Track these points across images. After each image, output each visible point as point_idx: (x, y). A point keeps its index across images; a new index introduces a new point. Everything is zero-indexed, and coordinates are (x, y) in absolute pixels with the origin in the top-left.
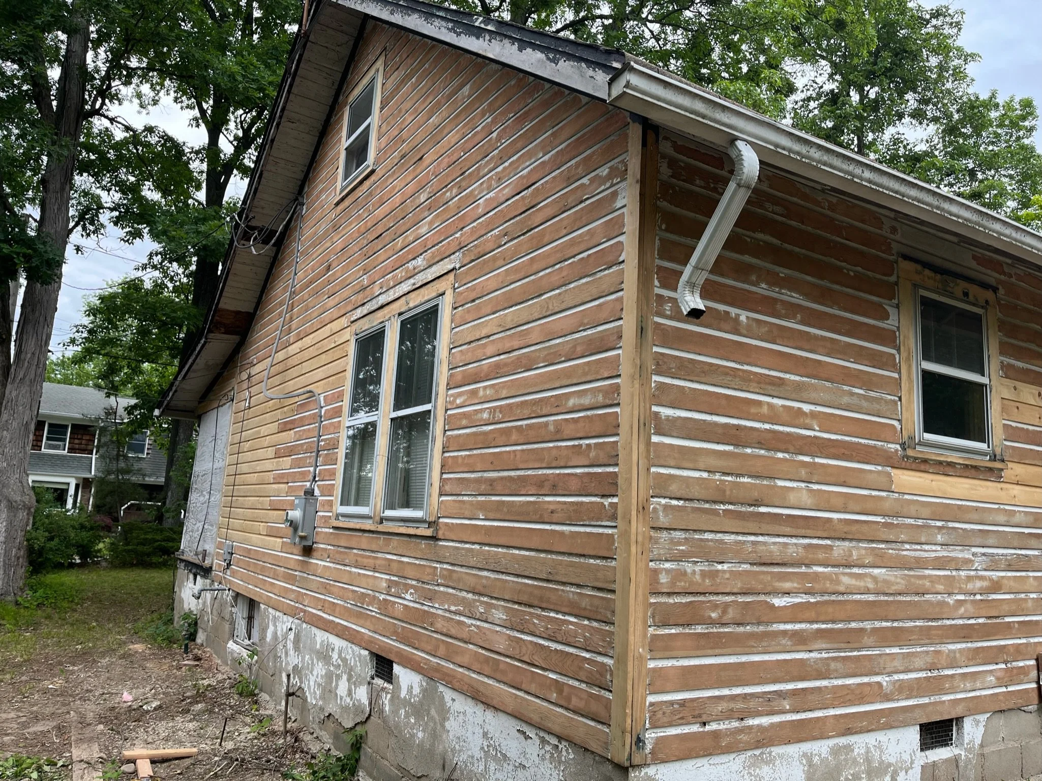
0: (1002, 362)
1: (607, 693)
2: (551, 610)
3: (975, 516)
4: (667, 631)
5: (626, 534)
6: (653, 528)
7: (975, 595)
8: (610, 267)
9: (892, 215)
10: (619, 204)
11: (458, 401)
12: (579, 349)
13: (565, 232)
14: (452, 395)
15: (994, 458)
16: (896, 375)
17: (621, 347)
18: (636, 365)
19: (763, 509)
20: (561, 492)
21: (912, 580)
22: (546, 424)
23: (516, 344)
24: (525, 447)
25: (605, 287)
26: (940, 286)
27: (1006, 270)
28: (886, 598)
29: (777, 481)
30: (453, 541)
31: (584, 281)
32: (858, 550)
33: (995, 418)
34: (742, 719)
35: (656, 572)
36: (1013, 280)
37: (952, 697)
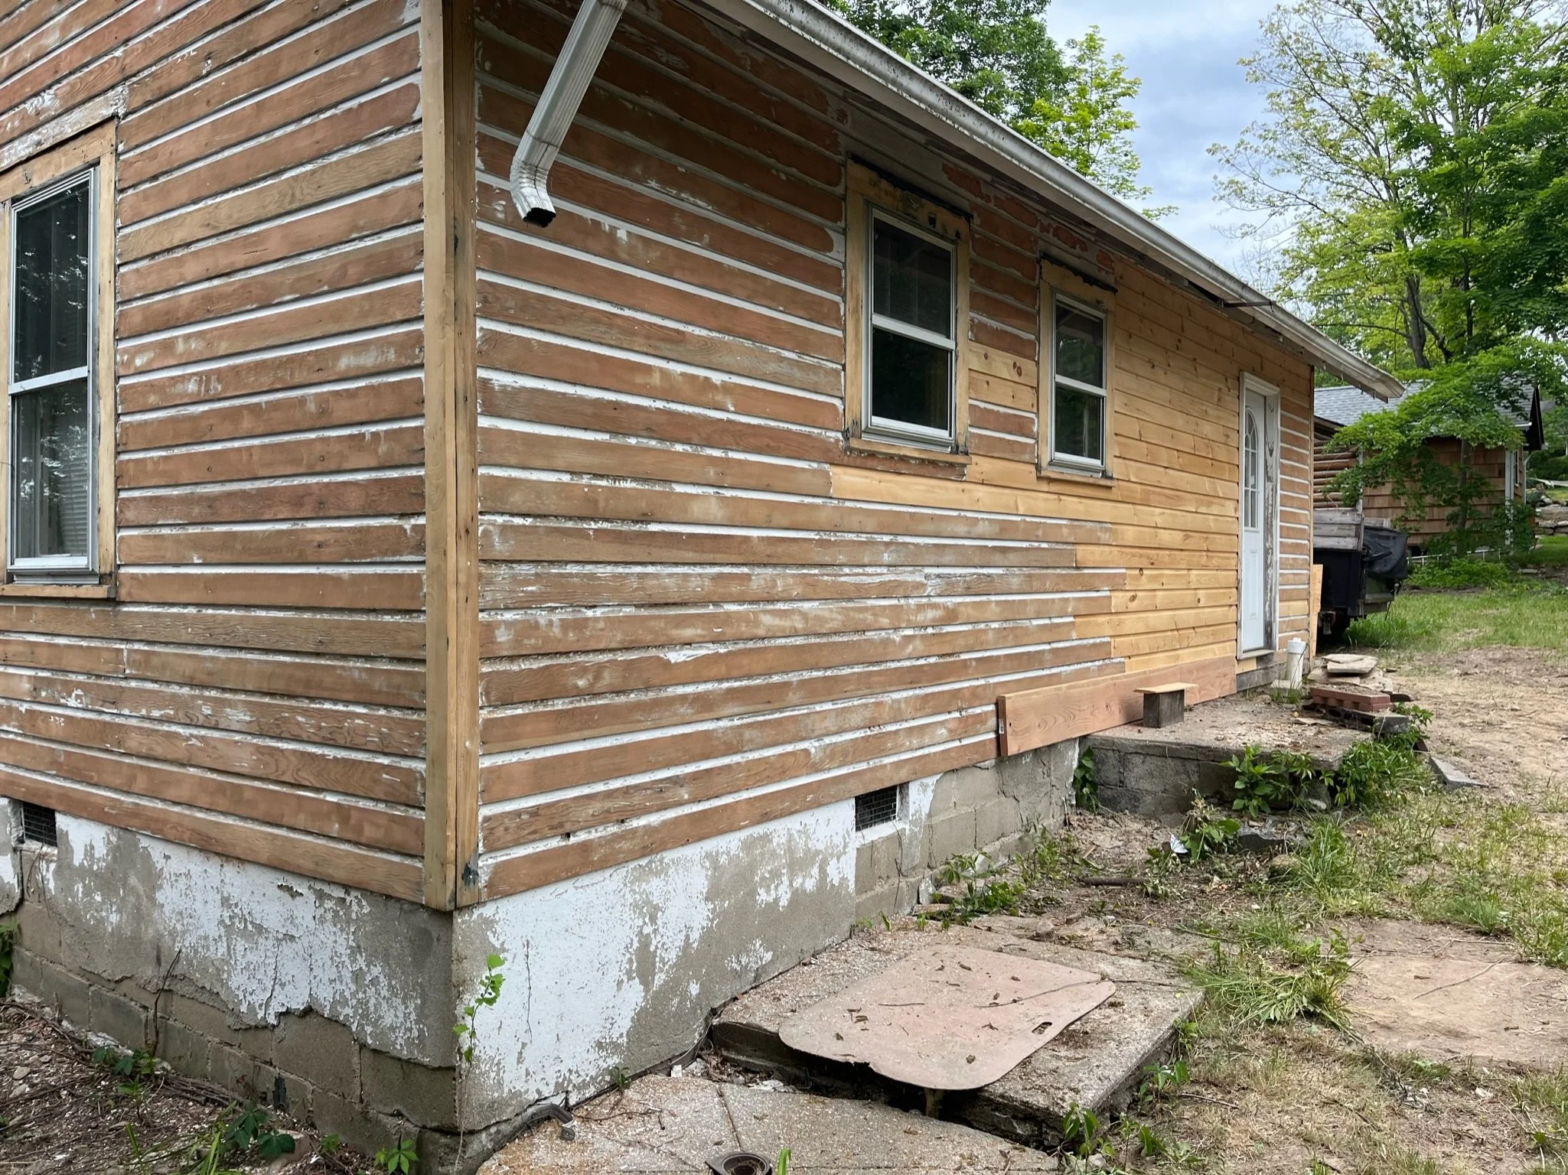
0: (972, 320)
1: (418, 812)
2: (326, 699)
3: (929, 527)
4: (509, 713)
5: (439, 573)
6: (484, 561)
7: (926, 628)
8: (398, 130)
9: (839, 91)
10: (408, 16)
11: (138, 362)
12: (352, 271)
13: (315, 59)
14: (125, 351)
15: (956, 450)
16: (839, 334)
17: (421, 271)
18: (448, 300)
19: (654, 527)
20: (333, 513)
21: (852, 614)
22: (302, 401)
23: (240, 259)
24: (267, 440)
25: (391, 164)
26: (900, 205)
27: (983, 190)
28: (818, 640)
29: (674, 486)
30: (147, 603)
31: (355, 150)
32: (785, 579)
33: (961, 397)
34: (623, 821)
35: (490, 627)
36: (992, 205)
37: (895, 758)
